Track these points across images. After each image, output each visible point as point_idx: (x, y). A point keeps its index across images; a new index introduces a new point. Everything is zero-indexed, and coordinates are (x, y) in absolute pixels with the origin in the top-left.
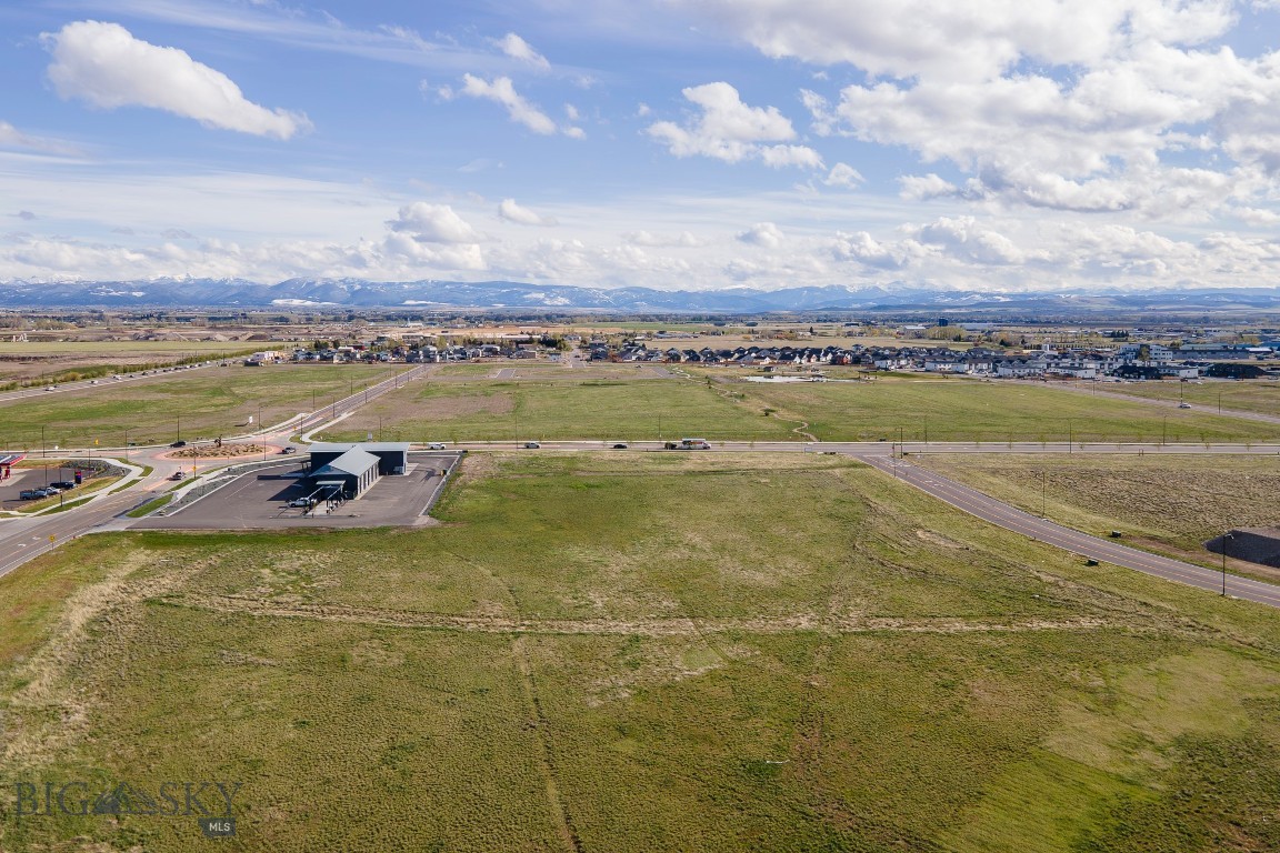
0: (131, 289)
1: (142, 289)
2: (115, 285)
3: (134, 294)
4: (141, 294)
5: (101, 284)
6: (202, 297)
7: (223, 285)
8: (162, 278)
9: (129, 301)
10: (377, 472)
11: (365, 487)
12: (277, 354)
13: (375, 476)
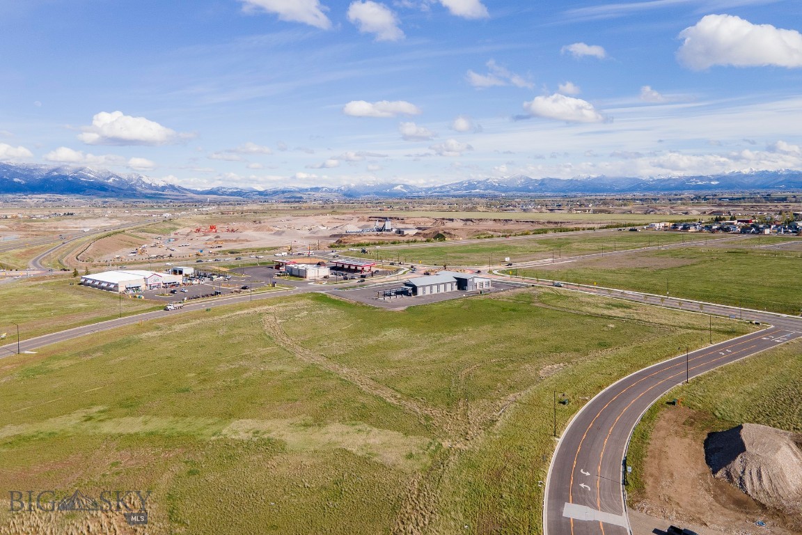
0: (710, 180)
1: (717, 180)
2: (701, 178)
3: (713, 183)
4: (717, 183)
5: (693, 177)
6: (759, 183)
7: (775, 175)
8: (733, 172)
9: (709, 187)
10: (455, 288)
11: (431, 292)
12: (668, 224)
13: (449, 289)
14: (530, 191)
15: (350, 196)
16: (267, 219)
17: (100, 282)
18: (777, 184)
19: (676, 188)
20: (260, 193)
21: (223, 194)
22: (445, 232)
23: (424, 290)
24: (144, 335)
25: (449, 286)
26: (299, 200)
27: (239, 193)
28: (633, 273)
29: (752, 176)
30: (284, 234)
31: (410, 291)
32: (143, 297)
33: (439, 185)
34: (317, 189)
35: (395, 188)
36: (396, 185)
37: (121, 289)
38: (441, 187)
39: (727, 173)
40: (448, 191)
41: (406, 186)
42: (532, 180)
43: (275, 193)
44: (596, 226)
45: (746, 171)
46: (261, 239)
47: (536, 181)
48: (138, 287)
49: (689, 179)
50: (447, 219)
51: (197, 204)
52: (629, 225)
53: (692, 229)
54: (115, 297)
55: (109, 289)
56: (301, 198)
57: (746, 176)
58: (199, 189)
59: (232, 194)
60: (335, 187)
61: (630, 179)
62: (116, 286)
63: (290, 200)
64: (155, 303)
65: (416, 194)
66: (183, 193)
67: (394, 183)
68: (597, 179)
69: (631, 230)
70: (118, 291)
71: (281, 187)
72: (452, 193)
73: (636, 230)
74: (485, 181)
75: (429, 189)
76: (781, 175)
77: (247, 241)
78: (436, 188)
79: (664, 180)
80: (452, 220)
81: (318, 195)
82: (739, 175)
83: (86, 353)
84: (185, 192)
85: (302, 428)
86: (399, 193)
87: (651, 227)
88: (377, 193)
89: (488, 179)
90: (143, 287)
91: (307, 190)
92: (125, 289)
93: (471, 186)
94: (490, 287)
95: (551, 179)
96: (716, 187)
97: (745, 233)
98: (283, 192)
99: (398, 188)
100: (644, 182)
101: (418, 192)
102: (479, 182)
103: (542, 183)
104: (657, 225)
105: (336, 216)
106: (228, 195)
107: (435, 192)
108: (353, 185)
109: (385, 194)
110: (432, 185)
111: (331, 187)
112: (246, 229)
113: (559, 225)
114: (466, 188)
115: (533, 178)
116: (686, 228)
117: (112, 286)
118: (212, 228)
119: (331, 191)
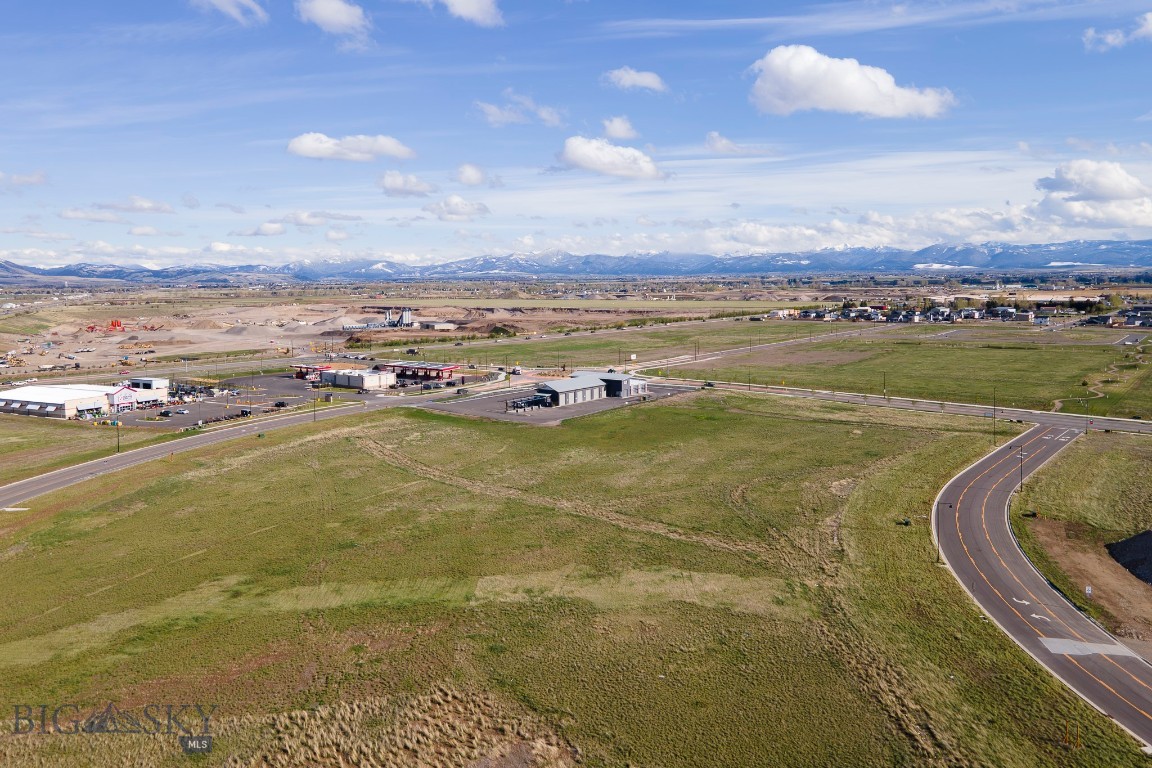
0: (800, 259)
1: (808, 258)
2: (789, 256)
3: (803, 262)
4: (807, 262)
5: (779, 255)
6: (855, 263)
7: (873, 253)
8: (826, 249)
9: (797, 268)
10: (604, 394)
11: (575, 401)
12: (792, 312)
13: (596, 397)
14: (569, 272)
15: (304, 278)
16: (196, 311)
17: (24, 404)
18: (875, 265)
19: (758, 269)
20: (156, 274)
21: (90, 274)
22: (505, 325)
23: (567, 397)
24: (190, 475)
25: (596, 391)
26: (225, 284)
27: (119, 273)
28: (811, 369)
29: (847, 254)
30: (245, 333)
31: (549, 400)
32: (120, 424)
33: (440, 263)
34: (249, 268)
35: (375, 267)
36: (377, 262)
37: (70, 412)
38: (442, 266)
39: (818, 249)
40: (455, 272)
41: (390, 265)
42: (572, 256)
43: (182, 273)
44: (705, 316)
45: (839, 248)
46: (211, 340)
47: (579, 258)
48: (96, 409)
49: (774, 257)
50: (484, 309)
51: (51, 290)
52: (749, 314)
53: (827, 318)
54: (64, 425)
55: (44, 414)
56: (225, 281)
57: (841, 254)
58: (42, 267)
59: (106, 275)
60: (278, 264)
61: (701, 256)
62: (60, 408)
63: (209, 284)
64: (153, 431)
65: (406, 276)
66: (14, 272)
67: (372, 259)
68: (660, 256)
69: (752, 319)
70: (64, 416)
71: (189, 264)
72: (461, 274)
73: (758, 320)
74: (507, 258)
75: (427, 269)
76: (879, 253)
77: (191, 343)
78: (436, 267)
79: (745, 259)
80: (491, 310)
81: (252, 277)
82: (833, 253)
83: (118, 505)
84: (20, 270)
85: (590, 581)
86: (381, 275)
87: (772, 316)
88: (345, 274)
89: (512, 255)
90: (105, 408)
91: (233, 269)
92: (75, 412)
93: (488, 264)
94: (647, 392)
95: (599, 256)
96: (807, 268)
97: (892, 321)
98: (196, 272)
99: (379, 266)
100: (720, 261)
101: (410, 273)
102: (498, 259)
103: (587, 261)
104: (781, 313)
105: (309, 307)
106: (98, 276)
107: (436, 273)
108: (307, 262)
109: (359, 275)
110: (429, 263)
111: (272, 264)
112: (174, 326)
113: (645, 315)
114: (482, 268)
115: (573, 253)
116: (820, 316)
117: (51, 409)
118: (115, 324)
119: (273, 270)
